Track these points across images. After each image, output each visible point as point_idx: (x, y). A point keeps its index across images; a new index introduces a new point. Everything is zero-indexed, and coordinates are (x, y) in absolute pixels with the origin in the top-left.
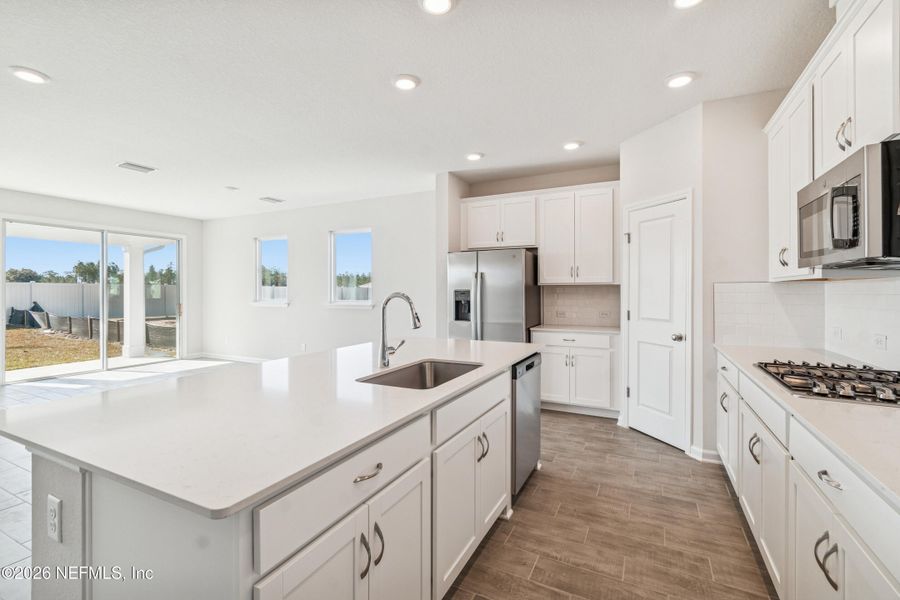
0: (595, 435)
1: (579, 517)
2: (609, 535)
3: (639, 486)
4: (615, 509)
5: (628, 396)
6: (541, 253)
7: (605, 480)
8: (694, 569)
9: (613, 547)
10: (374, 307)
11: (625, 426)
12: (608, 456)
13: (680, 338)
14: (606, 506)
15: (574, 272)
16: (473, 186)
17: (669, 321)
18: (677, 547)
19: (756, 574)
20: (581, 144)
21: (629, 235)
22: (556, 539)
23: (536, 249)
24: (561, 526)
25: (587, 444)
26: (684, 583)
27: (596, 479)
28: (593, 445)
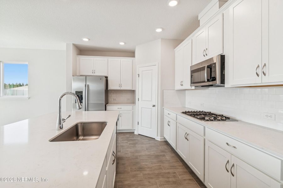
0: (129, 139)
1: (138, 171)
2: (149, 174)
3: (149, 153)
4: (147, 163)
5: (138, 124)
6: (109, 79)
7: (140, 154)
8: (174, 177)
9: (152, 178)
10: (29, 98)
11: (137, 134)
12: (136, 145)
13: (154, 106)
14: (144, 163)
15: (120, 86)
16: (82, 51)
17: (151, 101)
18: (167, 171)
19: (187, 172)
20: (125, 43)
21: (139, 75)
22: (135, 183)
23: (107, 77)
24: (134, 176)
25: (129, 142)
26: (174, 183)
27: (137, 154)
28: (131, 142)
